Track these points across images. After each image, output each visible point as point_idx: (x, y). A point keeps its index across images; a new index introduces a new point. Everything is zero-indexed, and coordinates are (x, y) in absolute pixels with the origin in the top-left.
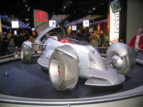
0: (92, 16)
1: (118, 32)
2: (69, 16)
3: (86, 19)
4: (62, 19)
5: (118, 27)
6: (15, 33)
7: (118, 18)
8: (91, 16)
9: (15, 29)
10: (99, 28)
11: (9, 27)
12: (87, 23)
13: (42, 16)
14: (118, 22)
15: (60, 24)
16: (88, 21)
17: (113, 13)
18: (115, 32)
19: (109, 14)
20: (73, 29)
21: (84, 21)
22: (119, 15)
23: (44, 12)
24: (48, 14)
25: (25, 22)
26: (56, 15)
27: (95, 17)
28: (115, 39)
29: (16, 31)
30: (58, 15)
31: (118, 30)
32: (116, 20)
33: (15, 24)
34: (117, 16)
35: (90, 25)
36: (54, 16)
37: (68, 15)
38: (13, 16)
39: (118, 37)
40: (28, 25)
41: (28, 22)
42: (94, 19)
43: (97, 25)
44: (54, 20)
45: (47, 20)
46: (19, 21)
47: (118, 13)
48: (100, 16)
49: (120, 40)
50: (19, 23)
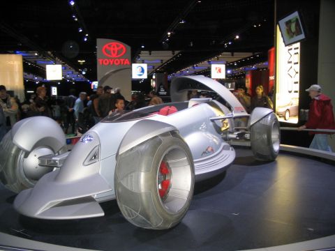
0: (233, 55)
1: (296, 92)
2: (179, 53)
3: (218, 61)
4: (162, 61)
5: (297, 78)
6: (54, 91)
7: (297, 58)
8: (230, 53)
9: (54, 83)
10: (248, 83)
11: (41, 79)
12: (220, 71)
13: (116, 53)
14: (297, 68)
15: (156, 72)
16: (223, 67)
17: (286, 46)
18: (290, 92)
19: (273, 49)
21: (214, 67)
22: (298, 51)
23: (121, 45)
24: (129, 48)
25: (77, 67)
26: (147, 52)
27: (240, 56)
28: (289, 107)
29: (56, 88)
30: (153, 52)
31: (298, 85)
32: (291, 62)
33: (54, 72)
34: (295, 54)
35: (226, 76)
36: (144, 54)
37: (177, 52)
38: (49, 52)
39: (296, 103)
40: (84, 73)
41: (82, 67)
42: (237, 62)
43: (244, 75)
44: (143, 63)
45: (127, 61)
46: (63, 65)
47: (298, 45)
48: (251, 54)
49: (302, 110)
50: (64, 70)
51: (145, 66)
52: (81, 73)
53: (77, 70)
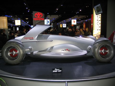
0: (79, 16)
1: (100, 30)
2: (61, 16)
3: (74, 19)
4: (55, 18)
5: (100, 25)
6: (18, 29)
7: (100, 19)
9: (18, 26)
10: (84, 26)
11: (13, 25)
14: (100, 22)
15: (53, 22)
16: (76, 20)
17: (96, 15)
18: (98, 30)
19: (92, 15)
20: (63, 27)
21: (72, 20)
22: (100, 16)
23: (41, 14)
24: (44, 14)
25: (26, 21)
26: (50, 16)
27: (81, 17)
28: (97, 35)
29: (18, 28)
30: (51, 16)
31: (100, 28)
32: (98, 20)
33: (18, 22)
34: (99, 17)
35: (77, 24)
36: (49, 16)
37: (60, 16)
38: (16, 16)
39: (100, 33)
40: (28, 23)
41: (27, 21)
42: (80, 19)
43: (83, 23)
45: (43, 19)
46: (21, 20)
47: (100, 15)
48: (85, 16)
49: (102, 36)
50: (21, 21)
51: (49, 20)
52: (27, 23)
53: (25, 22)
